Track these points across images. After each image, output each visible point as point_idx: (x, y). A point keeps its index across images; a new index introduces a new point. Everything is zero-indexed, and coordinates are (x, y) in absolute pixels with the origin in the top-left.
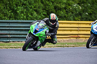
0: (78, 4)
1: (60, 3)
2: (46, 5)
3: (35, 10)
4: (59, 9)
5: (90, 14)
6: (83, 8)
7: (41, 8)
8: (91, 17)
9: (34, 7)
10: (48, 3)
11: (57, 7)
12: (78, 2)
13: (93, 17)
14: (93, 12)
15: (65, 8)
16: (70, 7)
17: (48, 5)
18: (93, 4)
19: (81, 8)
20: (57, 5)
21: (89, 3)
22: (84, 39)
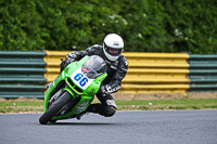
0: (120, 13)
1: (79, 11)
2: (47, 17)
3: (23, 28)
4: (76, 25)
5: (147, 37)
6: (132, 23)
7: (37, 24)
8: (149, 44)
9: (23, 22)
10: (52, 11)
11: (73, 20)
12: (119, 10)
13: (153, 43)
14: (152, 31)
15: (91, 24)
16: (101, 21)
17: (52, 16)
18: (153, 14)
19: (126, 23)
20: (73, 15)
21: (145, 12)
22: (134, 92)
